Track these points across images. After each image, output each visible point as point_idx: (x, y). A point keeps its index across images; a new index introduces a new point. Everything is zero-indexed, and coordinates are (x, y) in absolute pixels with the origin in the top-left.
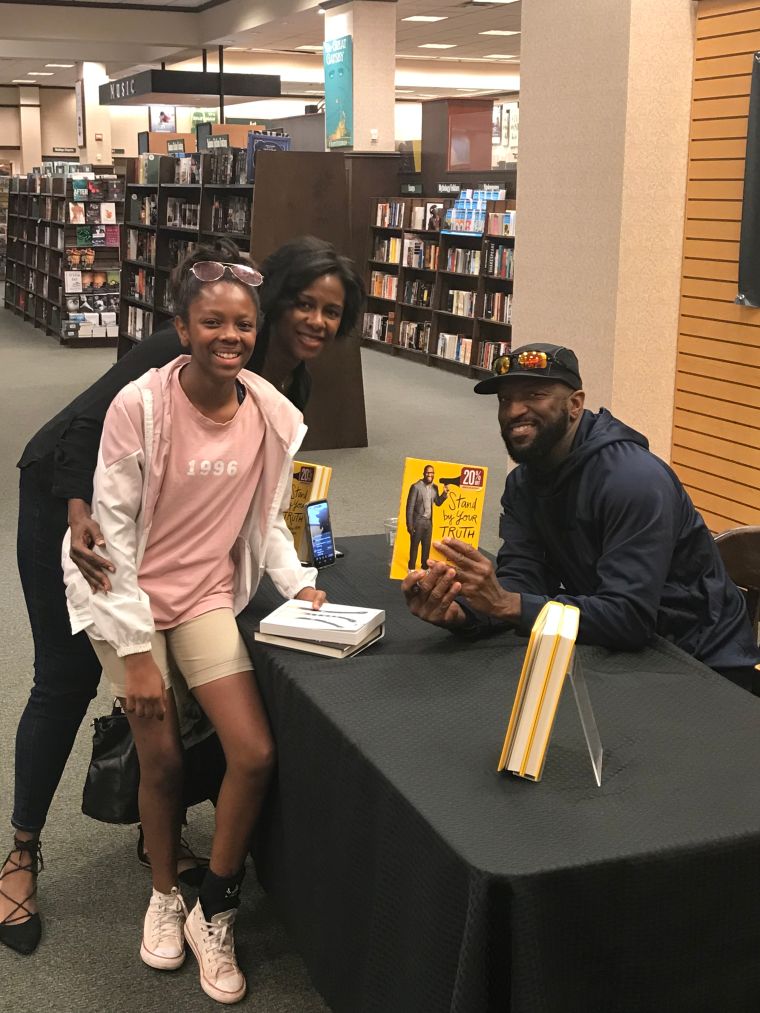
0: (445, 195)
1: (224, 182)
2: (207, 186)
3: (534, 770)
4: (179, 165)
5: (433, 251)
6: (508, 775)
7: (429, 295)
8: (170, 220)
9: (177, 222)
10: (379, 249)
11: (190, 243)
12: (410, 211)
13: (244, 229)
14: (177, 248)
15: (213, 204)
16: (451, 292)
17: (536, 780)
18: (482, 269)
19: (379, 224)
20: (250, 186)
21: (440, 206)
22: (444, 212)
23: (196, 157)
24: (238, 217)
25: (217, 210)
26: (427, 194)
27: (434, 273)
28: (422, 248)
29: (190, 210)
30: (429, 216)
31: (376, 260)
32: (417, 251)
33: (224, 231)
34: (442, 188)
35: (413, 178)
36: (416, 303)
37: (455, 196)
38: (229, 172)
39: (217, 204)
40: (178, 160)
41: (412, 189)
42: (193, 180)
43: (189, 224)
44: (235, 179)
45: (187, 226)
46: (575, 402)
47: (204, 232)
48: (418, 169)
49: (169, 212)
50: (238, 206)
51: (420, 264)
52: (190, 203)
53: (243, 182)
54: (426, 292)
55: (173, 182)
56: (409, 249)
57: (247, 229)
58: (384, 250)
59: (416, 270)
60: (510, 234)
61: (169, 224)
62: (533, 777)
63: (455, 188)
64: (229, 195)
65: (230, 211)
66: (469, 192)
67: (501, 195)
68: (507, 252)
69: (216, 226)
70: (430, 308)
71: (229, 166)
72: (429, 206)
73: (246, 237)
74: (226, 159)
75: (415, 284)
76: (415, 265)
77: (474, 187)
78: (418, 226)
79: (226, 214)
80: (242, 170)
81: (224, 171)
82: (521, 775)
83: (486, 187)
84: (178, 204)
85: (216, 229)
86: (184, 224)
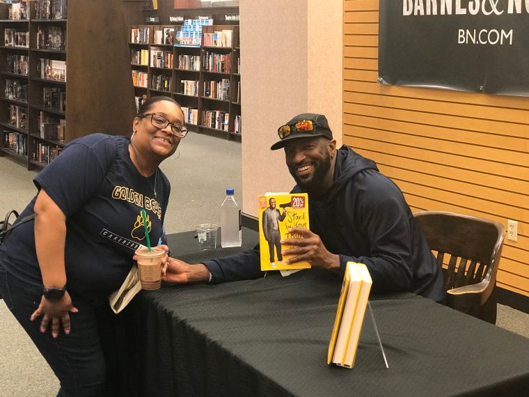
0: (174, 23)
1: (45, 17)
2: (32, 20)
3: (350, 362)
4: (11, 8)
5: (170, 57)
6: (333, 366)
7: (168, 84)
8: (7, 42)
9: (12, 43)
10: (134, 57)
11: (22, 57)
12: (153, 33)
13: (60, 47)
14: (13, 60)
15: (38, 32)
16: (182, 81)
17: (351, 367)
18: (202, 67)
19: (133, 41)
20: (63, 20)
21: (172, 30)
22: (175, 33)
23: (24, 3)
24: (56, 40)
25: (40, 36)
26: (163, 22)
27: (170, 70)
28: (162, 55)
29: (21, 36)
30: (166, 36)
31: (133, 63)
32: (159, 57)
33: (46, 48)
34: (172, 19)
35: (152, 13)
36: (161, 89)
37: (181, 23)
38: (48, 11)
39: (40, 32)
40: (11, 5)
41: (153, 20)
42: (22, 17)
43: (21, 44)
44: (52, 16)
45: (19, 46)
46: (331, 146)
47: (33, 49)
48: (156, 7)
49: (6, 37)
50: (55, 33)
51: (161, 66)
52: (20, 31)
53: (58, 17)
54: (166, 82)
55: (7, 19)
56: (154, 56)
57: (63, 46)
58: (138, 57)
59: (159, 69)
60: (219, 45)
61: (6, 45)
62: (349, 366)
63: (181, 19)
64: (49, 26)
65: (50, 36)
66: (190, 21)
67: (211, 22)
68: (217, 56)
69: (40, 45)
70: (169, 92)
71: (48, 8)
72: (165, 30)
73: (63, 52)
74: (46, 4)
75: (158, 78)
76: (158, 66)
77: (193, 18)
78: (159, 42)
79: (47, 38)
80: (58, 10)
81: (44, 12)
82: (342, 365)
83: (200, 18)
84: (12, 32)
85: (40, 47)
86: (17, 44)
